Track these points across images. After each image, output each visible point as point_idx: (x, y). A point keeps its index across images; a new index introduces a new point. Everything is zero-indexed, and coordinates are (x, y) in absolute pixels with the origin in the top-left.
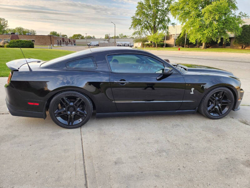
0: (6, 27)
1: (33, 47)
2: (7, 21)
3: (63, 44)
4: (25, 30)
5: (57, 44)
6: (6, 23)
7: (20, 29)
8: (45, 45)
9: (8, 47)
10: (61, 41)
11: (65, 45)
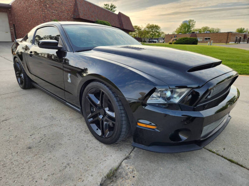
0: (193, 27)
1: (196, 44)
2: (195, 22)
3: (243, 41)
4: (210, 29)
5: (234, 41)
6: (194, 24)
7: (205, 29)
8: (219, 43)
9: (175, 43)
10: (240, 38)
11: (246, 43)
